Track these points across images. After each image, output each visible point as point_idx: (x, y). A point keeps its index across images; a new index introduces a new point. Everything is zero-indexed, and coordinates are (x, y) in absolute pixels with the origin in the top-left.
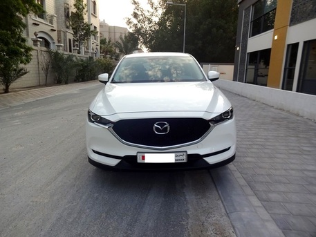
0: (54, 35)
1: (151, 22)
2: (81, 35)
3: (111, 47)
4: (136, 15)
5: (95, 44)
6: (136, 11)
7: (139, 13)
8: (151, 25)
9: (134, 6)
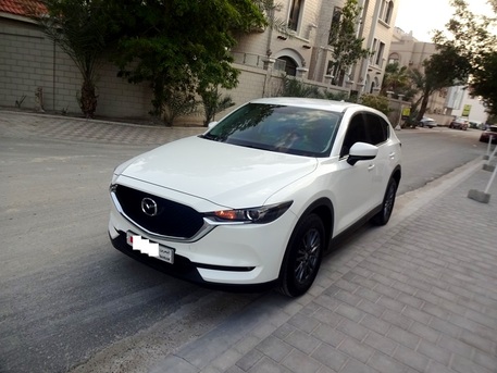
0: (307, 55)
1: (486, 37)
2: (345, 57)
3: (403, 79)
4: (454, 26)
5: (374, 71)
6: (457, 19)
7: (463, 21)
8: (482, 43)
9: (454, 9)
